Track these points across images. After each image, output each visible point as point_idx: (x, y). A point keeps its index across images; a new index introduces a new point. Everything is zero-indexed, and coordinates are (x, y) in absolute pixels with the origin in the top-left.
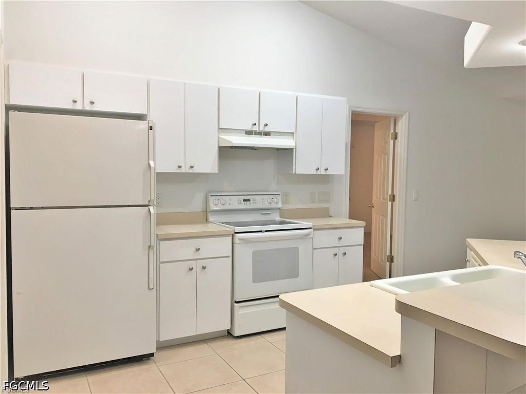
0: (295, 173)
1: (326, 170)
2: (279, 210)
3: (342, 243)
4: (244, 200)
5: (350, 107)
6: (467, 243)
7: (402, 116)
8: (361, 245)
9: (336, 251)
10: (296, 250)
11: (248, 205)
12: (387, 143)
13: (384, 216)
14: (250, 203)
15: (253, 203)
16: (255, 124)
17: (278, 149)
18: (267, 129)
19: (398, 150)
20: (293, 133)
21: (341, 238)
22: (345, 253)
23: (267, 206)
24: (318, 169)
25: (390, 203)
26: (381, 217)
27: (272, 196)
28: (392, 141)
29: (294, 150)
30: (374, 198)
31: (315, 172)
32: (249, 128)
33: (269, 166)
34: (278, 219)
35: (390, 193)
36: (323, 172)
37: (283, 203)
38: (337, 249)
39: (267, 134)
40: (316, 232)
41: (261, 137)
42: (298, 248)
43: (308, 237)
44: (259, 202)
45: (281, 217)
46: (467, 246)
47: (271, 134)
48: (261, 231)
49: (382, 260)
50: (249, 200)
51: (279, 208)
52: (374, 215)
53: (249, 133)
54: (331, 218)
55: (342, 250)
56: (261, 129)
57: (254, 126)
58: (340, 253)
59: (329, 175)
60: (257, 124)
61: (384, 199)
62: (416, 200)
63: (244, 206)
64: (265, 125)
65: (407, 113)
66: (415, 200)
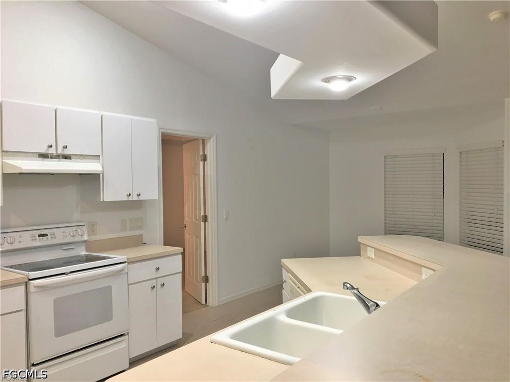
0: (103, 201)
1: (139, 195)
2: (85, 244)
3: (160, 274)
4: (40, 236)
5: (160, 129)
6: (282, 264)
7: (210, 138)
8: (179, 273)
9: (153, 283)
10: (109, 289)
11: (44, 241)
12: (197, 164)
13: (198, 237)
14: (47, 238)
15: (52, 238)
16: (51, 146)
17: (80, 174)
18: (66, 152)
19: (208, 172)
20: (99, 156)
21: (159, 268)
22: (164, 284)
23: (70, 240)
24: (130, 195)
25: (202, 224)
26: (194, 237)
27: (75, 228)
28: (201, 163)
29: (101, 175)
30: (186, 219)
31: (126, 199)
32: (43, 150)
33: (71, 193)
34: (84, 253)
35: (202, 214)
36: (135, 198)
37: (89, 234)
38: (155, 280)
39: (67, 157)
40: (131, 266)
41: (59, 161)
42: (111, 287)
43: (121, 273)
44: (59, 236)
45: (87, 250)
46: (282, 267)
47: (72, 157)
48: (64, 274)
49: (197, 282)
50: (46, 235)
51: (85, 241)
52: (187, 236)
53: (43, 156)
54: (145, 246)
55: (160, 281)
56: (59, 152)
57: (50, 149)
58: (158, 285)
59: (142, 200)
60: (54, 146)
61: (196, 220)
62: (227, 219)
63: (38, 243)
64: (64, 147)
65: (215, 137)
66: (225, 219)
